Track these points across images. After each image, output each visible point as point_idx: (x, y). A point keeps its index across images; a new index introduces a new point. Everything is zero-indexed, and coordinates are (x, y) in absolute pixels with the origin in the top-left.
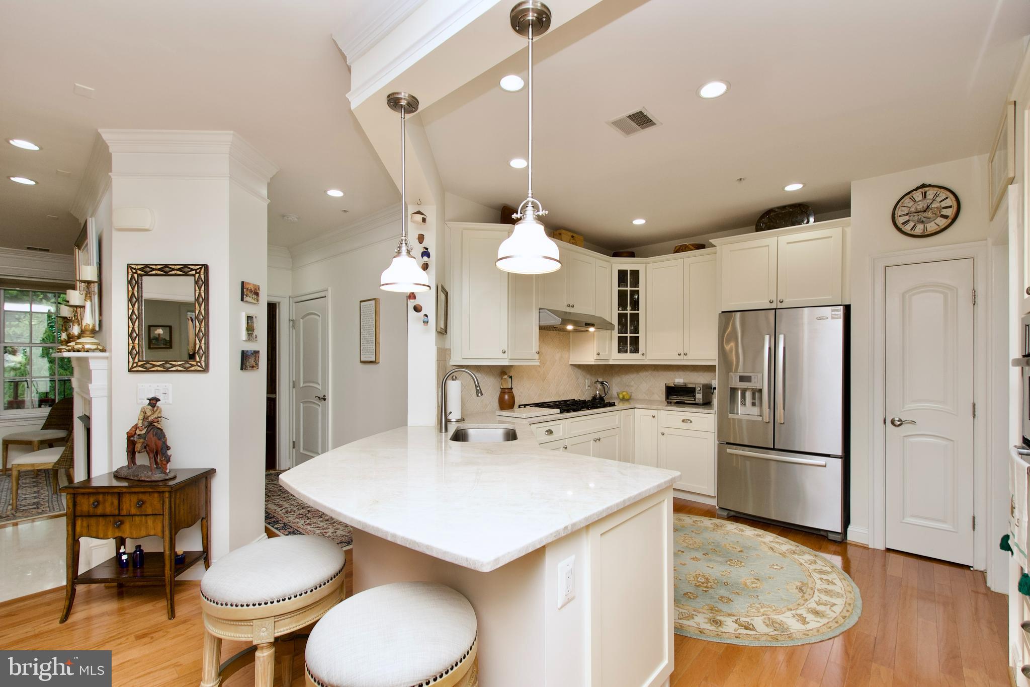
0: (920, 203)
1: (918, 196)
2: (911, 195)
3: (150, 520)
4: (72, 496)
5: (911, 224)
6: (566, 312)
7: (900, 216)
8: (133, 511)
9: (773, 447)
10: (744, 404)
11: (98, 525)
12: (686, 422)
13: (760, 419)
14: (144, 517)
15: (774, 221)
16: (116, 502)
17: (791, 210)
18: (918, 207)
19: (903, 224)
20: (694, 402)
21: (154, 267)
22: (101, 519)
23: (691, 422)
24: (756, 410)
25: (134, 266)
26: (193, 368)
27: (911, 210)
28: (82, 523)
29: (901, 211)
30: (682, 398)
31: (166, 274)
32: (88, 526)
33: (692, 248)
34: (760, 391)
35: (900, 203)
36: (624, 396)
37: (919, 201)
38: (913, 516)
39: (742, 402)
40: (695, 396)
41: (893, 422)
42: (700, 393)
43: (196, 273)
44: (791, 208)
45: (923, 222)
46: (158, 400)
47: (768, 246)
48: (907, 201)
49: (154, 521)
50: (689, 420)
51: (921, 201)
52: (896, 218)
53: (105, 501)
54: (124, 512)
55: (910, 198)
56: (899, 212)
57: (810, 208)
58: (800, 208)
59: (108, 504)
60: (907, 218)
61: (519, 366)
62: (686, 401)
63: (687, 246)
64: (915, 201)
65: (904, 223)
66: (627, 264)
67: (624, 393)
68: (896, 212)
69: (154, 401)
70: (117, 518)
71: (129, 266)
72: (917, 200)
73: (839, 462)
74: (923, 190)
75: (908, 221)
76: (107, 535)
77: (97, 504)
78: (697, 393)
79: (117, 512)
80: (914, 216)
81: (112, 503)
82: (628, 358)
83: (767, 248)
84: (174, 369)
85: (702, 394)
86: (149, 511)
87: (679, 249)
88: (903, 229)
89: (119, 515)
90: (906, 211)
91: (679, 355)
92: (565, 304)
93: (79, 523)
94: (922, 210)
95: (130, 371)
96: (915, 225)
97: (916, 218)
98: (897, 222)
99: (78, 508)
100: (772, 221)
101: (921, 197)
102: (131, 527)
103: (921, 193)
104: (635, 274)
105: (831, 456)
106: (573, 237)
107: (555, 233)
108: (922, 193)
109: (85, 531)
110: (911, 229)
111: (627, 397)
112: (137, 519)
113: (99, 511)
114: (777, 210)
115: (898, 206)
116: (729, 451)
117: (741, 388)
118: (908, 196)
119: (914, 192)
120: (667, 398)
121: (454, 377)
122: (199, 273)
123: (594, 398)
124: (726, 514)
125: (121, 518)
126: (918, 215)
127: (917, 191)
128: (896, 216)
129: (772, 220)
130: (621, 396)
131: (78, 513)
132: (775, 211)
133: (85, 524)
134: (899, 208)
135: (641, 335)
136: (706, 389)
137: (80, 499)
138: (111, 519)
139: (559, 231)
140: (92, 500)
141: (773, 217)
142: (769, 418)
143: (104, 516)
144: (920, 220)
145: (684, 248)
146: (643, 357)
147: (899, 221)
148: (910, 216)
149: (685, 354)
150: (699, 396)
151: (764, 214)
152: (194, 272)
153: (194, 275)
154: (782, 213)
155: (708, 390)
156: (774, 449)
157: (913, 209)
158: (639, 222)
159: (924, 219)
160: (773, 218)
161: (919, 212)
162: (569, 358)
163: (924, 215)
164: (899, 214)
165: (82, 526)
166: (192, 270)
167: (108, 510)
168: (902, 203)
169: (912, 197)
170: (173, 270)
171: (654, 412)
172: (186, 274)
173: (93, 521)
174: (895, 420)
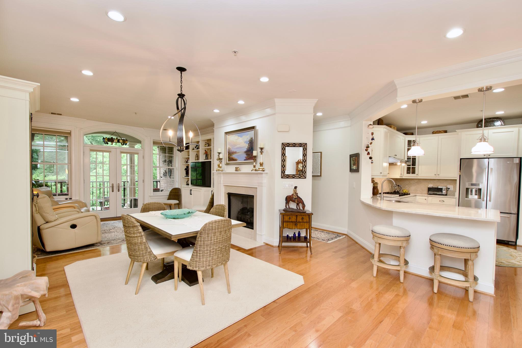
3: (305, 223)
4: (283, 215)
6: (395, 158)
8: (301, 221)
11: (290, 225)
14: (303, 223)
16: (295, 218)
21: (290, 144)
22: (291, 223)
25: (284, 144)
26: (302, 177)
28: (285, 224)
30: (435, 192)
31: (294, 146)
32: (287, 225)
33: (443, 132)
34: (480, 189)
36: (405, 191)
39: (471, 193)
40: (442, 191)
42: (445, 190)
43: (304, 146)
46: (297, 187)
49: (307, 224)
50: (442, 201)
53: (292, 217)
54: (298, 221)
57: (502, 119)
58: (498, 119)
59: (293, 218)
63: (441, 131)
66: (411, 138)
69: (296, 188)
70: (296, 223)
71: (282, 144)
73: (515, 216)
76: (293, 228)
77: (290, 218)
79: (296, 221)
81: (294, 218)
82: (411, 176)
84: (296, 177)
86: (305, 221)
87: (436, 132)
89: (296, 222)
91: (435, 175)
92: (394, 155)
93: (284, 224)
95: (282, 178)
99: (284, 219)
102: (300, 226)
106: (394, 127)
109: (286, 227)
111: (407, 192)
112: (302, 223)
113: (290, 220)
114: (486, 119)
117: (470, 188)
120: (429, 192)
122: (305, 146)
123: (395, 192)
125: (297, 223)
131: (284, 221)
133: (286, 224)
135: (416, 167)
137: (285, 217)
138: (294, 223)
140: (288, 217)
143: (292, 222)
145: (438, 132)
146: (417, 176)
149: (438, 175)
150: (444, 192)
151: (481, 120)
152: (303, 146)
153: (303, 147)
154: (489, 121)
158: (424, 122)
165: (285, 225)
166: (302, 145)
167: (293, 220)
170: (297, 145)
171: (426, 198)
172: (300, 146)
173: (289, 223)
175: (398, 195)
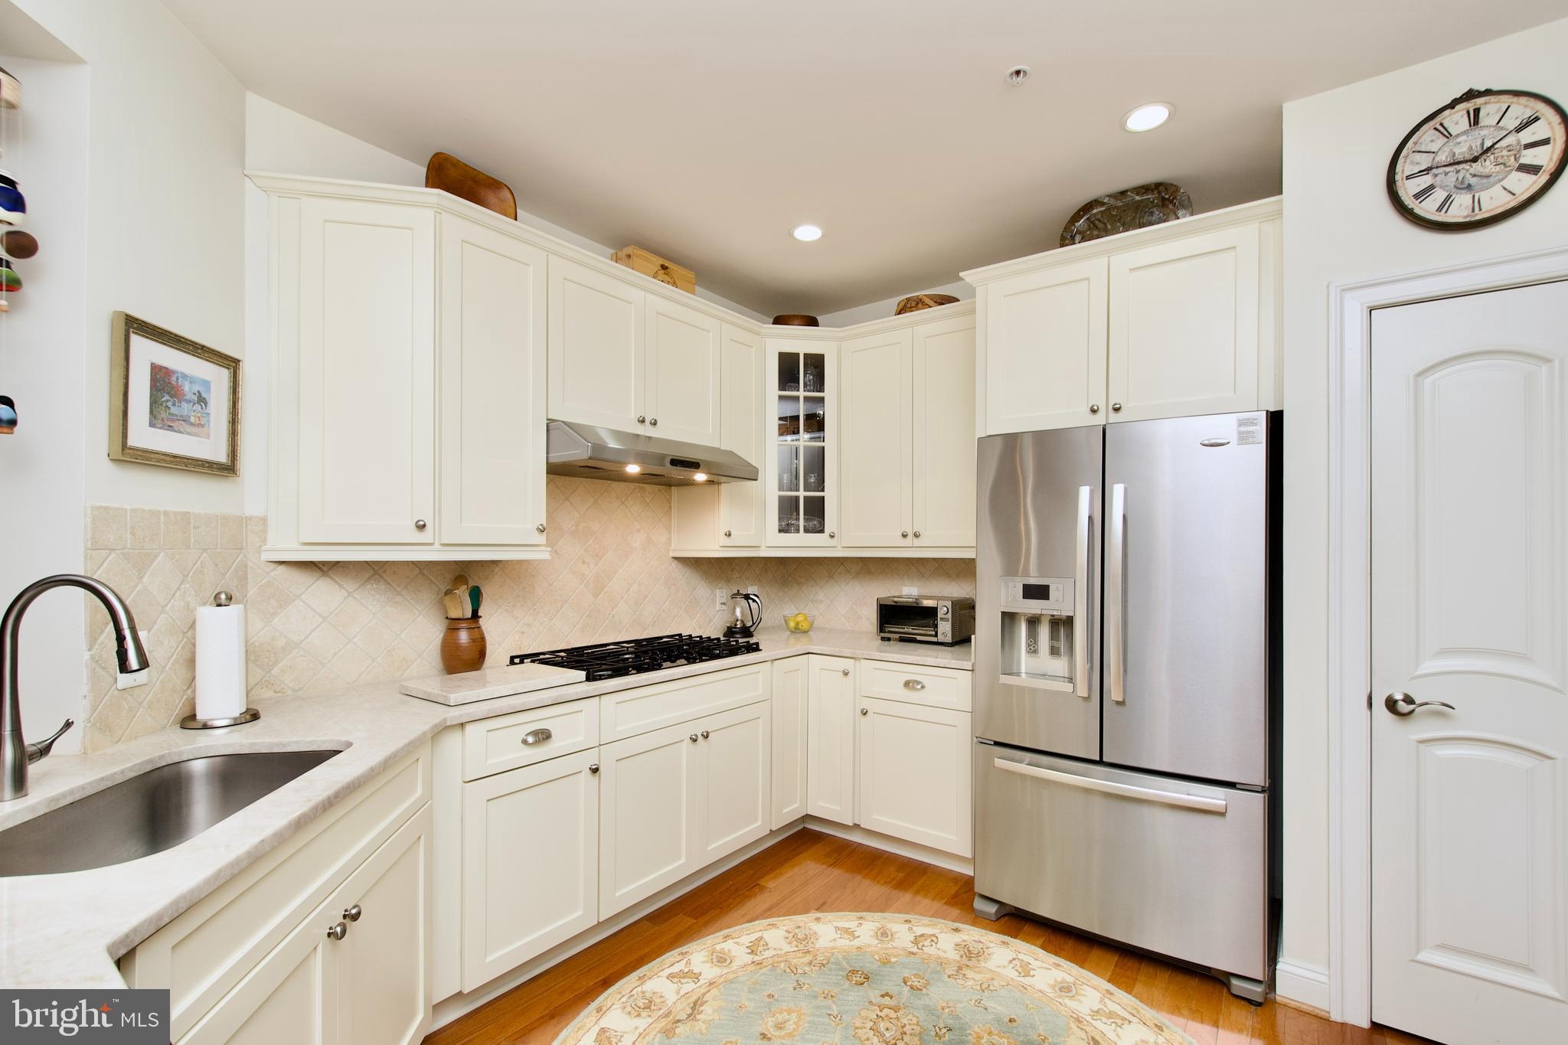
0: (1464, 138)
1: (1456, 121)
2: (1438, 119)
5: (1439, 195)
6: (638, 435)
7: (1408, 178)
9: (1098, 759)
10: (1033, 650)
12: (914, 689)
13: (1069, 688)
15: (1100, 226)
17: (1138, 198)
18: (1457, 151)
19: (1417, 196)
20: (934, 639)
23: (923, 687)
24: (1059, 666)
27: (1437, 159)
29: (1412, 163)
30: (910, 630)
33: (931, 303)
34: (1069, 621)
35: (1410, 144)
36: (798, 624)
37: (1458, 136)
38: (1443, 947)
39: (1029, 645)
40: (936, 626)
41: (1391, 704)
42: (947, 620)
44: (1137, 194)
45: (1469, 187)
47: (1088, 279)
48: (1428, 138)
50: (918, 683)
51: (1465, 133)
52: (1399, 184)
55: (1435, 129)
56: (1404, 168)
57: (1182, 191)
58: (1159, 193)
60: (1425, 181)
61: (520, 562)
62: (919, 638)
63: (923, 300)
64: (1448, 135)
65: (1422, 194)
66: (799, 340)
67: (800, 618)
68: (1399, 168)
72: (1454, 133)
73: (1257, 804)
74: (1470, 105)
75: (1432, 187)
78: (942, 619)
80: (1446, 174)
82: (801, 544)
83: (1086, 283)
85: (950, 623)
87: (905, 306)
88: (1417, 211)
90: (1425, 161)
91: (904, 536)
92: (634, 416)
94: (1468, 157)
96: (1449, 197)
97: (1452, 179)
98: (1401, 193)
100: (1096, 227)
101: (1464, 124)
103: (1465, 112)
104: (816, 363)
105: (1238, 786)
106: (664, 267)
107: (619, 254)
108: (1468, 112)
110: (1440, 209)
111: (805, 626)
114: (1106, 201)
115: (1404, 152)
116: (999, 763)
117: (1025, 614)
118: (1431, 124)
119: (1447, 112)
120: (882, 630)
121: (223, 596)
123: (730, 632)
124: (994, 910)
126: (1458, 172)
127: (1453, 108)
128: (1398, 177)
129: (1097, 222)
130: (792, 624)
132: (1102, 204)
134: (1406, 157)
135: (830, 494)
136: (961, 609)
139: (629, 250)
141: (1099, 217)
142: (1090, 689)
144: (1462, 182)
145: (914, 304)
146: (832, 543)
147: (1405, 189)
148: (1436, 175)
149: (916, 535)
150: (945, 629)
151: (1079, 211)
154: (1117, 208)
155: (965, 613)
156: (1100, 762)
157: (1442, 157)
158: (808, 233)
159: (1473, 181)
160: (1099, 221)
161: (1459, 163)
162: (669, 542)
163: (1472, 171)
164: (1407, 173)
168: (1415, 143)
169: (1441, 124)
171: (849, 664)
174: (1396, 702)
175: (582, 675)
